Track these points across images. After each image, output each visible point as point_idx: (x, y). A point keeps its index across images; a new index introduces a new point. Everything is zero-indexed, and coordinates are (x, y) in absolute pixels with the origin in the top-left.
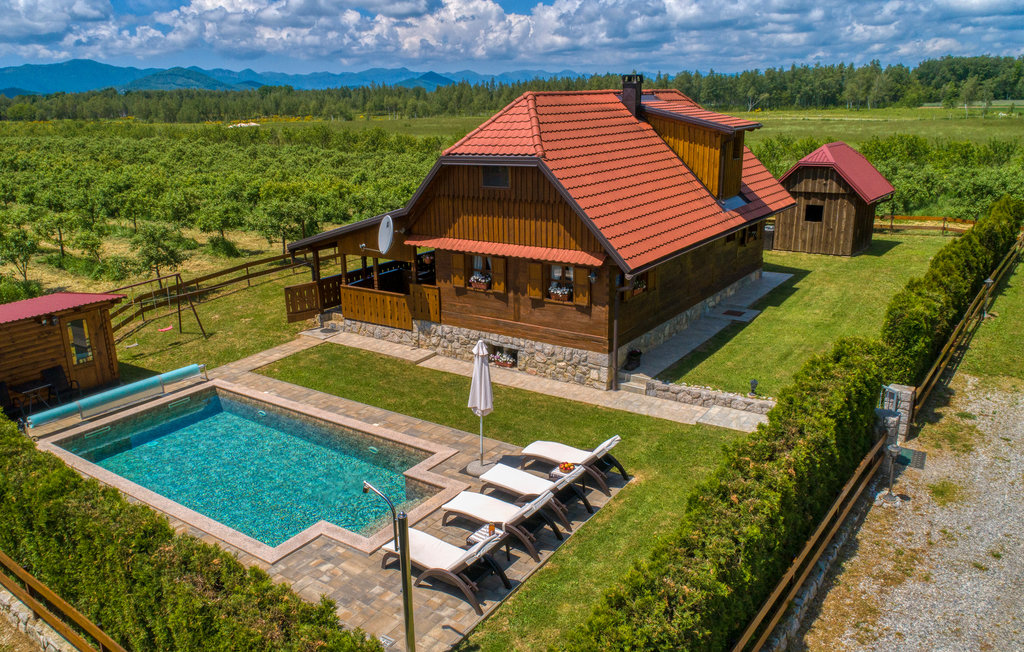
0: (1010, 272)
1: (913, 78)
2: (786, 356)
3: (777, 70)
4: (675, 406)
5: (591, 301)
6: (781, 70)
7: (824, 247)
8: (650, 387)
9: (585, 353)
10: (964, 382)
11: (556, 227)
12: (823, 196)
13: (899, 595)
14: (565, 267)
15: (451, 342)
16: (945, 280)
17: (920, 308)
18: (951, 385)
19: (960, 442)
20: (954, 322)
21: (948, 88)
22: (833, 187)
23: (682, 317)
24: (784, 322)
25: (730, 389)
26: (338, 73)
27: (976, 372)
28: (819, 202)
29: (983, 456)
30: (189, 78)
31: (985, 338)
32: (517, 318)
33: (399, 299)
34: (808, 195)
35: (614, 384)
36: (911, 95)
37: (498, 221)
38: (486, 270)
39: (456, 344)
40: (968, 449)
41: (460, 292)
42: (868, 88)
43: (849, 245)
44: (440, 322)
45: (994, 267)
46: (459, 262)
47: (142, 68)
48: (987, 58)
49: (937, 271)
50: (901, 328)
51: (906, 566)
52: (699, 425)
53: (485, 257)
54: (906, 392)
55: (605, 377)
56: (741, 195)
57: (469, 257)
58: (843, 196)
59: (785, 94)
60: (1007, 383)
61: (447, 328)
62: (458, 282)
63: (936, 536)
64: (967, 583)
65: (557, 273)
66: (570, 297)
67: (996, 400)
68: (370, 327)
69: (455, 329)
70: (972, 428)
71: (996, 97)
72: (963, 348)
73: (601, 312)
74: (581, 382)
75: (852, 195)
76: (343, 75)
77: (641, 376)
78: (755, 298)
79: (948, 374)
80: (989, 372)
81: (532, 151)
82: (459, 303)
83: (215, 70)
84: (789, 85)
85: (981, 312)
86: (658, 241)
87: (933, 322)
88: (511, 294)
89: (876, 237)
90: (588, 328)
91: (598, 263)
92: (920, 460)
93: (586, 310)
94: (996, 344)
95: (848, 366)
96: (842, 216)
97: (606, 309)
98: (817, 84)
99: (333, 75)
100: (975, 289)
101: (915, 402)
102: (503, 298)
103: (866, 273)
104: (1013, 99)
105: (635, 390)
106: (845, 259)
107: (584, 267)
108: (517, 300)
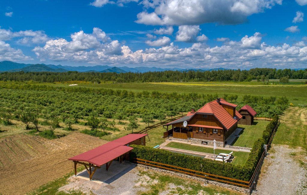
0: (277, 128)
1: (249, 73)
2: (247, 142)
3: (215, 71)
4: (234, 149)
5: (221, 134)
6: (216, 71)
7: (246, 123)
8: (230, 147)
9: (219, 142)
10: (273, 145)
11: (215, 123)
12: (245, 115)
13: (269, 167)
14: (216, 129)
15: (195, 141)
16: (268, 130)
17: (266, 134)
18: (271, 145)
19: (273, 152)
20: (271, 136)
21: (258, 77)
22: (247, 113)
23: (229, 137)
24: (245, 137)
25: (242, 147)
26: (87, 66)
27: (274, 143)
28: (245, 116)
29: (276, 153)
30: (42, 67)
31: (275, 139)
32: (208, 137)
33: (185, 134)
34: (243, 115)
35: (224, 147)
36: (249, 78)
37: (205, 122)
38: (201, 130)
39: (196, 141)
40: (275, 153)
41: (197, 133)
42: (238, 77)
43: (251, 123)
44: (193, 138)
45: (275, 128)
46: (198, 128)
47: (26, 64)
48: (266, 68)
49: (267, 129)
50: (265, 137)
51: (269, 164)
52: (239, 151)
53: (202, 128)
54: (266, 145)
55: (223, 146)
56: (235, 116)
57: (199, 127)
58: (249, 115)
59: (217, 77)
60: (279, 145)
61: (194, 139)
62: (197, 131)
63: (272, 161)
64: (276, 165)
65: (214, 130)
66: (217, 134)
67: (277, 147)
68: (179, 139)
69: (196, 139)
70: (275, 150)
71: (270, 78)
72: (272, 140)
73: (222, 136)
74: (219, 146)
75: (250, 115)
76: (88, 67)
77: (227, 145)
78: (238, 133)
79: (270, 144)
80: (276, 143)
81: (212, 113)
82: (197, 135)
83: (49, 65)
84: (218, 74)
85: (274, 135)
86: (229, 125)
87: (268, 136)
88: (207, 133)
89: (254, 121)
90: (220, 138)
91: (222, 129)
92: (269, 154)
93: (220, 135)
94: (276, 140)
95: (260, 142)
96: (249, 118)
97: (223, 135)
98: (225, 74)
99: (86, 67)
100: (273, 131)
101: (267, 147)
102: (205, 134)
103: (255, 128)
104: (274, 79)
105: (227, 147)
106: (250, 126)
107: (219, 129)
108: (208, 134)
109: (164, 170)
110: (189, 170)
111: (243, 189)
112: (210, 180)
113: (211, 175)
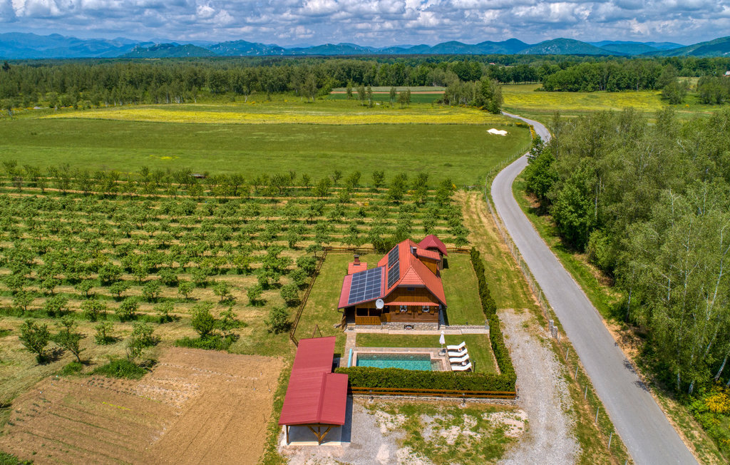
1: (325, 74)
4: (454, 331)
5: (434, 312)
8: (446, 328)
9: (432, 324)
11: (426, 298)
15: (393, 326)
19: (502, 326)
25: (462, 324)
32: (414, 318)
33: (376, 317)
36: (327, 85)
37: (410, 297)
38: (404, 308)
40: (505, 328)
41: (397, 314)
44: (390, 322)
46: (398, 307)
53: (404, 306)
55: (436, 328)
60: (501, 310)
61: (393, 323)
62: (397, 311)
65: (424, 307)
66: (428, 312)
67: (502, 314)
68: (366, 326)
73: (436, 315)
74: (431, 330)
77: (442, 325)
81: (422, 283)
82: (397, 317)
90: (434, 318)
91: (438, 305)
97: (438, 313)
102: (411, 314)
105: (443, 329)
107: (432, 306)
108: (414, 314)
109: (399, 397)
110: (439, 390)
111: (508, 401)
112: (468, 398)
113: (469, 392)
